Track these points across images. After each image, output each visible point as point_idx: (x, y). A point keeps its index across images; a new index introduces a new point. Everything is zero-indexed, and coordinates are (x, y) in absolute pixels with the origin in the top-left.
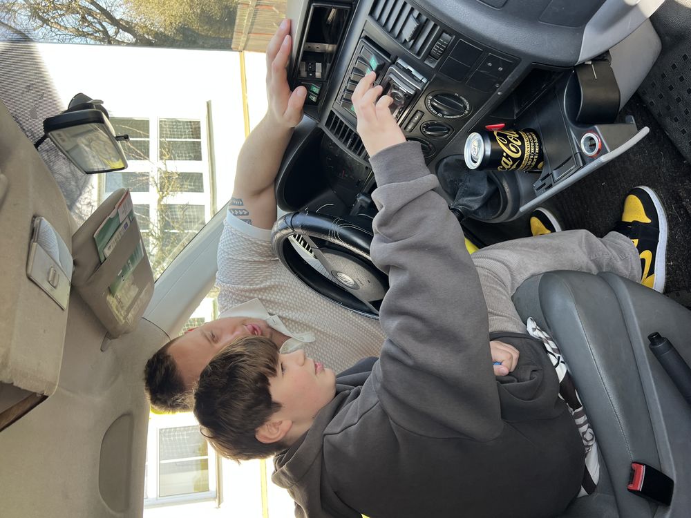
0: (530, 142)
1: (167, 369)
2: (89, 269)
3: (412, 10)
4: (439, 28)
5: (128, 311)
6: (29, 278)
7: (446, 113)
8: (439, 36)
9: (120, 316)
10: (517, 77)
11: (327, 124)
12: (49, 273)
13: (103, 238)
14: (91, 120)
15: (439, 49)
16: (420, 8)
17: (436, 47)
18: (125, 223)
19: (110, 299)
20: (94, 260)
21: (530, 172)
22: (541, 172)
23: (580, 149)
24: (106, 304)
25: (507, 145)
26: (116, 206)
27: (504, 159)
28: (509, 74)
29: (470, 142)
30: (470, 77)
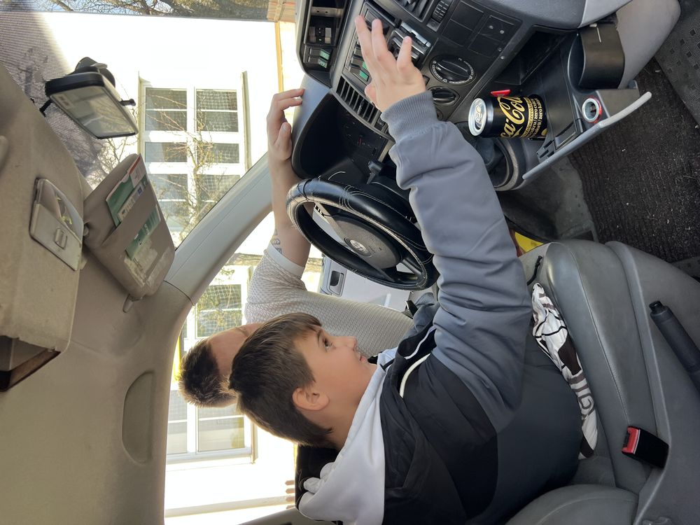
0: (534, 109)
2: (103, 232)
5: (148, 274)
6: (33, 238)
7: (451, 78)
9: (140, 278)
10: (519, 40)
11: (339, 91)
12: (55, 234)
13: (116, 202)
14: (92, 83)
15: (440, 11)
17: (437, 10)
18: (138, 187)
19: (127, 261)
20: (108, 224)
21: (534, 139)
22: (544, 139)
23: (581, 115)
24: (125, 266)
25: (510, 112)
26: (129, 171)
27: (506, 125)
28: (511, 37)
29: (474, 108)
30: (473, 40)
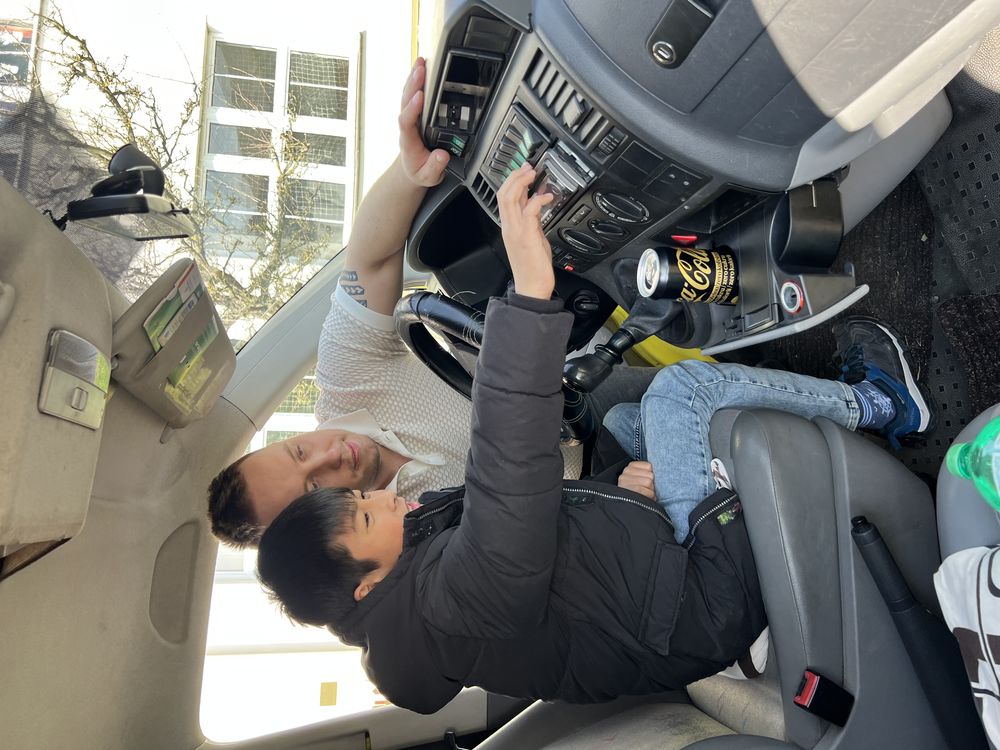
0: (724, 270)
1: (234, 490)
2: (138, 362)
3: (574, 93)
4: (607, 122)
6: (42, 412)
8: (609, 131)
10: (708, 195)
11: (475, 186)
12: (72, 396)
13: (156, 326)
15: (608, 146)
16: (584, 93)
17: (604, 142)
18: (189, 302)
19: (169, 389)
20: (146, 349)
23: (779, 299)
25: (691, 273)
26: (176, 285)
28: (698, 189)
29: (645, 257)
30: (649, 184)
